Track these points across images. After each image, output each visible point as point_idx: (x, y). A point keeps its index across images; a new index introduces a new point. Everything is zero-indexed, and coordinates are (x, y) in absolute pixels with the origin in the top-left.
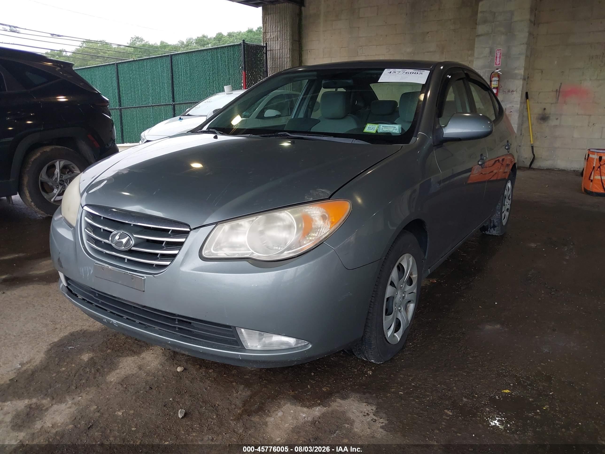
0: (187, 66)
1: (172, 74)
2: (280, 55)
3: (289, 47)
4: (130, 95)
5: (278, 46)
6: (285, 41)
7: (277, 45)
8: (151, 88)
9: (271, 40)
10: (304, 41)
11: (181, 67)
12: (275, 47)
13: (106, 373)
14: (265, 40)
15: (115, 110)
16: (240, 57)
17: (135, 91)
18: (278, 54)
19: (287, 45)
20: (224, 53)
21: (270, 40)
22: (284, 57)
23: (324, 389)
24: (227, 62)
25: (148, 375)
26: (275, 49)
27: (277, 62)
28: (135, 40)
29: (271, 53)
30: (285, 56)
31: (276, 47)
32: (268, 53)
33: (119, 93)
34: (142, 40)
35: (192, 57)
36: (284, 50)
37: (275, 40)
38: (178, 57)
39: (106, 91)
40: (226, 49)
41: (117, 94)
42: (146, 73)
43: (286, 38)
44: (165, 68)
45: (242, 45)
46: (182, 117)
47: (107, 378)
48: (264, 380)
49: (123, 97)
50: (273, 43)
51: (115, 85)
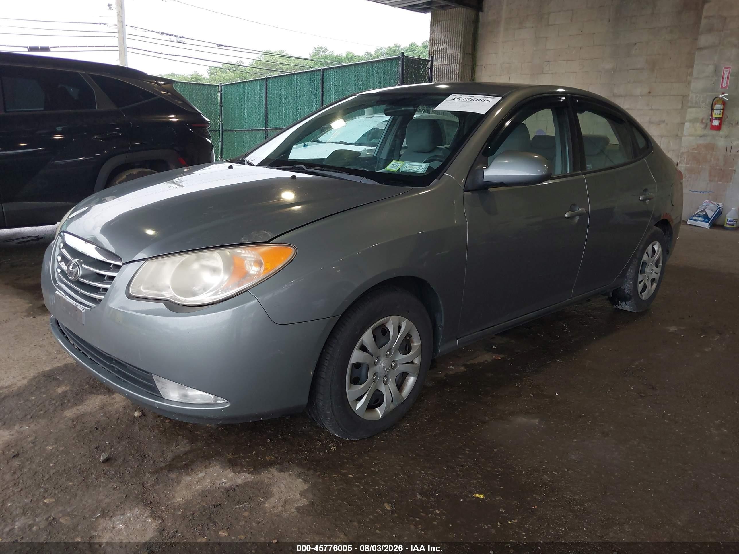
0: (339, 83)
1: (323, 91)
2: (448, 72)
3: (459, 62)
4: (277, 114)
5: (446, 60)
6: (455, 54)
7: (444, 58)
8: (299, 108)
9: (439, 53)
10: (479, 54)
11: (333, 84)
12: (442, 61)
13: (67, 407)
14: (432, 53)
15: (261, 131)
16: (398, 72)
17: (283, 110)
18: (446, 70)
19: (457, 59)
20: (380, 68)
21: (437, 53)
22: (452, 74)
23: (268, 458)
24: (382, 78)
25: (105, 415)
26: (442, 64)
27: (443, 79)
28: (318, 51)
29: (438, 68)
30: (454, 73)
31: (444, 61)
32: (434, 68)
33: (267, 112)
34: (326, 50)
35: (345, 73)
36: (452, 65)
37: (443, 52)
38: (330, 72)
39: (253, 109)
40: (383, 63)
41: (264, 113)
42: (295, 89)
43: (456, 51)
44: (315, 84)
45: (401, 59)
46: (306, 143)
47: (65, 413)
48: (213, 439)
49: (270, 116)
50: (440, 56)
51: (263, 103)
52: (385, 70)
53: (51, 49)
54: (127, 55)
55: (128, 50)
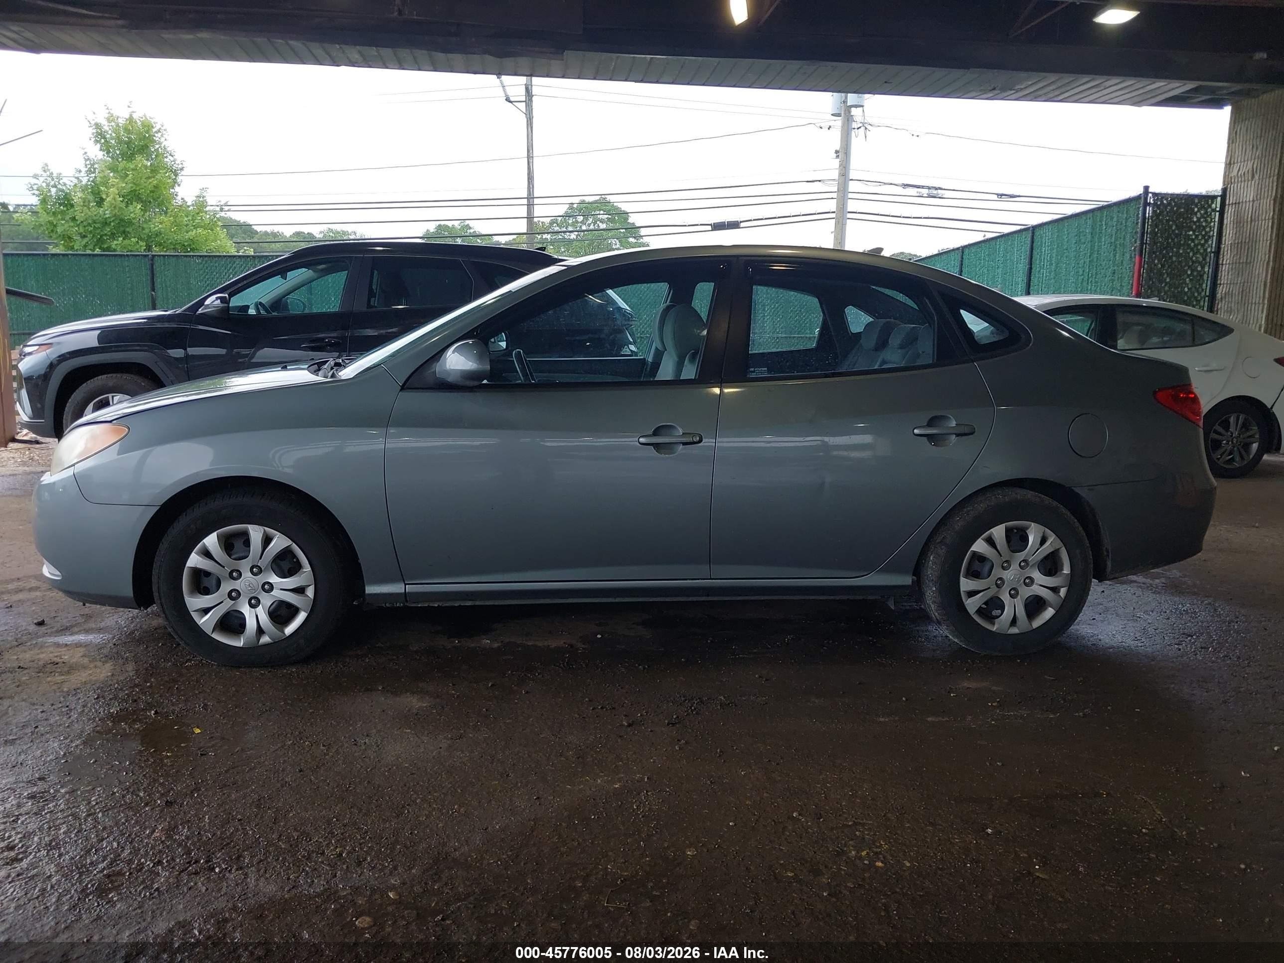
0: (1054, 249)
1: (1031, 264)
3: (1274, 194)
5: (1252, 192)
6: (1268, 179)
7: (1249, 190)
9: (1240, 179)
11: (1045, 251)
12: (1245, 195)
14: (1228, 181)
18: (1250, 212)
19: (1270, 188)
21: (1236, 180)
24: (1114, 236)
26: (1244, 200)
29: (1237, 209)
31: (1248, 195)
32: (1229, 211)
35: (1063, 230)
36: (1262, 201)
37: (1246, 178)
38: (1043, 231)
42: (996, 263)
43: (1270, 173)
44: (1022, 253)
45: (1143, 198)
50: (1242, 186)
52: (1118, 221)
53: (742, 224)
54: (846, 224)
55: (849, 215)
